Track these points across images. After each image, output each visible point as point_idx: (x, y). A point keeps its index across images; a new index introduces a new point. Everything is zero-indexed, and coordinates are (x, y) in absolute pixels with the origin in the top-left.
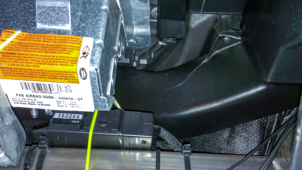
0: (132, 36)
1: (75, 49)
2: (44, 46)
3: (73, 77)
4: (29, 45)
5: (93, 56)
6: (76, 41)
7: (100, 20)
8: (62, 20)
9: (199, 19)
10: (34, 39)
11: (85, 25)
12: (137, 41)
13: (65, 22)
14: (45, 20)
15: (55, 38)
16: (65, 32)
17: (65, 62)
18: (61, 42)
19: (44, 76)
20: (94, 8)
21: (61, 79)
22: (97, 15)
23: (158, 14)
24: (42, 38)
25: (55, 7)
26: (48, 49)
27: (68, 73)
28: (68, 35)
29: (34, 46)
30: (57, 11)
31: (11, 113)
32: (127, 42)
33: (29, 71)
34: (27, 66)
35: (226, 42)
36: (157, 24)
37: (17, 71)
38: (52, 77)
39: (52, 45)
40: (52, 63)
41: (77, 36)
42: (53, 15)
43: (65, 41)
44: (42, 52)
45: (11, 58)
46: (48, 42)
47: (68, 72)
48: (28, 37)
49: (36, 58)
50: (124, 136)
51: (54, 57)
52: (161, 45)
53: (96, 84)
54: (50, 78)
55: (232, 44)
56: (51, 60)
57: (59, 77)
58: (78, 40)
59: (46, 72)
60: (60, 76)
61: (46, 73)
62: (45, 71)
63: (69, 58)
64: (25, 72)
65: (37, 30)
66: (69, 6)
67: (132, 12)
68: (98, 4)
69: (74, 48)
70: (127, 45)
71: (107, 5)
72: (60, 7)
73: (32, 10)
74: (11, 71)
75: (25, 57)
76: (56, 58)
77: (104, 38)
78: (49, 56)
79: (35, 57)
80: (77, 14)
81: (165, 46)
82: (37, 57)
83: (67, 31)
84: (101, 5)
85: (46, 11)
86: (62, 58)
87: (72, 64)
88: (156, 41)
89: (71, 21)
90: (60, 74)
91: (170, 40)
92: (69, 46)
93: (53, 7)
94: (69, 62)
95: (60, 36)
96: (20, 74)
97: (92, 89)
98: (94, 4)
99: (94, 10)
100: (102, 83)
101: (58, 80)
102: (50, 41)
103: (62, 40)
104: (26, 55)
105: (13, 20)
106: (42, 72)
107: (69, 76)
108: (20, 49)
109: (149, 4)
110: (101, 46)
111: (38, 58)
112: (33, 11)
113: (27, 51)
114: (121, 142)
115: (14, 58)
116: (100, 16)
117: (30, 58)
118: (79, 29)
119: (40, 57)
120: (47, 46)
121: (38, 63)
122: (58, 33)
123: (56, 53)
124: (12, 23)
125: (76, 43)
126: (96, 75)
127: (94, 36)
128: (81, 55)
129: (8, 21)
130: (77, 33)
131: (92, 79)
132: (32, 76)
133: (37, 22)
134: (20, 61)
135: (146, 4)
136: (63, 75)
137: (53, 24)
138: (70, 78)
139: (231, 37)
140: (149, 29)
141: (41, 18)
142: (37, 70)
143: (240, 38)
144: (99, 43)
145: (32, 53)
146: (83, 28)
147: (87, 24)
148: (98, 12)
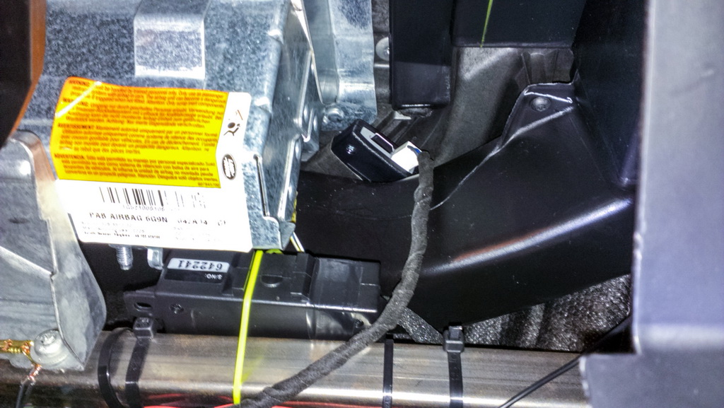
0: (335, 101)
1: (214, 117)
2: (150, 112)
3: (208, 175)
4: (120, 110)
5: (250, 131)
6: (215, 101)
7: (264, 57)
8: (188, 59)
9: (482, 59)
10: (130, 98)
11: (234, 70)
12: (346, 113)
13: (193, 62)
14: (152, 60)
15: (172, 96)
16: (192, 85)
17: (192, 144)
18: (185, 104)
19: (149, 172)
20: (252, 34)
21: (184, 178)
22: (259, 48)
23: (390, 51)
24: (145, 96)
25: (174, 33)
26: (157, 117)
27: (199, 167)
28: (199, 88)
29: (130, 112)
30: (177, 40)
31: (77, 255)
32: (324, 115)
33: (118, 162)
34: (115, 151)
35: (538, 110)
36: (389, 73)
37: (93, 163)
38: (165, 175)
39: (165, 110)
40: (165, 145)
41: (217, 91)
42: (170, 50)
43: (192, 100)
44: (146, 123)
45: (82, 135)
46: (158, 103)
47: (198, 164)
48: (117, 93)
49: (134, 136)
50: (317, 309)
51: (170, 132)
52: (399, 122)
53: (255, 189)
54: (162, 177)
55: (552, 113)
56: (164, 139)
57: (181, 175)
58: (220, 99)
59: (153, 164)
60: (182, 173)
61: (153, 167)
62: (151, 161)
63: (200, 134)
64: (110, 164)
65: (135, 80)
66: (202, 30)
67: (334, 48)
68: (261, 26)
69: (211, 114)
70: (325, 121)
71: (279, 27)
72: (183, 32)
73: (125, 41)
74: (83, 163)
75: (110, 134)
76: (173, 134)
77: (272, 94)
78: (159, 132)
79: (132, 133)
80: (218, 48)
81: (409, 123)
82: (135, 133)
83: (196, 80)
84: (267, 27)
85: (154, 41)
86: (187, 136)
87: (207, 147)
88: (389, 113)
89: (206, 61)
90: (182, 168)
91: (417, 108)
92: (200, 111)
93: (169, 32)
94: (200, 142)
95: (183, 90)
96: (99, 168)
97: (247, 201)
98: (253, 26)
99: (252, 38)
100: (268, 188)
101: (178, 181)
102: (162, 100)
103: (186, 99)
104: (113, 129)
105: (87, 60)
106: (144, 164)
107: (199, 172)
108: (101, 118)
109: (370, 29)
110: (266, 111)
111: (138, 136)
112: (128, 43)
113: (116, 121)
114: (309, 322)
115: (89, 136)
116: (265, 50)
117: (121, 135)
118: (222, 78)
119: (143, 134)
120: (156, 111)
121: (137, 146)
122: (178, 84)
123: (174, 124)
124: (84, 66)
125: (216, 106)
126: (254, 168)
127: (253, 90)
128: (225, 128)
129: (76, 62)
130: (218, 84)
131: (246, 178)
132: (124, 172)
133: (136, 63)
134: (99, 142)
135: (365, 29)
136: (188, 171)
137: (168, 67)
138: (203, 177)
139: (549, 99)
140: (372, 86)
141: (145, 56)
142: (135, 160)
143: (569, 100)
144: (263, 106)
145: (126, 125)
146: (229, 75)
147: (238, 67)
148: (261, 43)
